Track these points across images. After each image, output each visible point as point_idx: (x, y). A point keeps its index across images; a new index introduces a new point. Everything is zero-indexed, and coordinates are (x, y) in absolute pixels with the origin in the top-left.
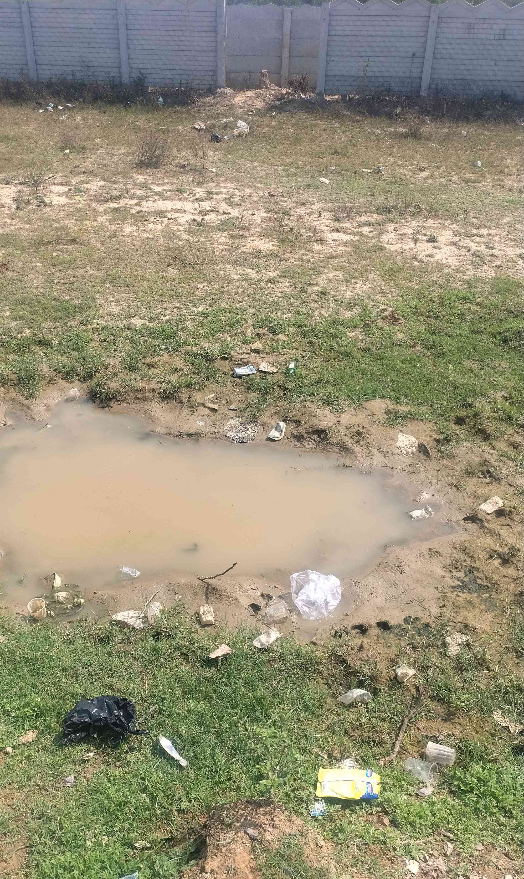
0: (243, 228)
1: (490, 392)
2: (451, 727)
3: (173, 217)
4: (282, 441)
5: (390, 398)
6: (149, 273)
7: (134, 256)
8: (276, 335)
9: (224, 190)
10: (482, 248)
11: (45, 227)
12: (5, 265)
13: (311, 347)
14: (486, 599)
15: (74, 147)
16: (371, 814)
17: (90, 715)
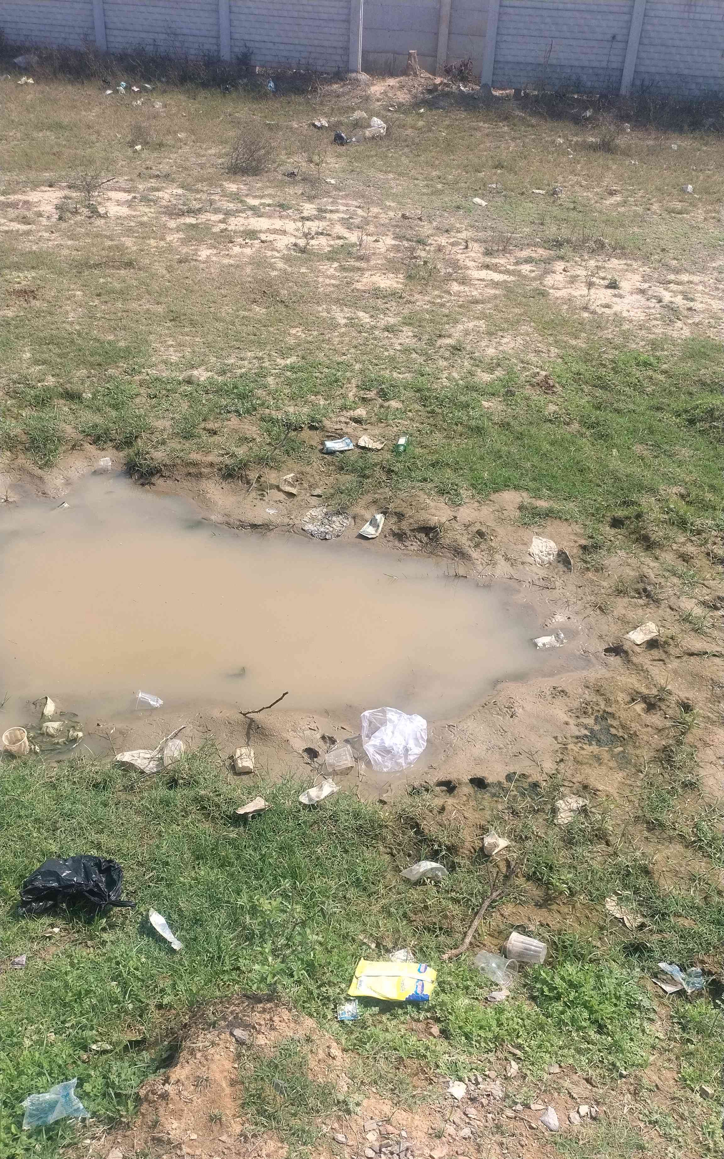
0: (360, 258)
1: (662, 487)
2: (546, 914)
3: (268, 239)
4: (377, 539)
5: (527, 489)
6: (226, 310)
7: (208, 287)
8: (388, 400)
9: (342, 208)
10: (679, 300)
11: (93, 245)
12: (33, 292)
13: (432, 419)
14: (619, 754)
15: (148, 143)
16: (418, 1021)
17: (58, 878)
